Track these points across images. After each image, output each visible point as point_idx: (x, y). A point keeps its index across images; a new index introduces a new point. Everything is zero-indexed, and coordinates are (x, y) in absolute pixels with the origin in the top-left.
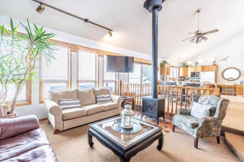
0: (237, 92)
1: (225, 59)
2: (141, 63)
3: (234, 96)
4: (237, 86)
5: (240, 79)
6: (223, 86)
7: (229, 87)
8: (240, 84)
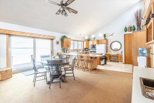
0: (119, 60)
1: (112, 35)
2: (33, 37)
3: (118, 63)
4: (119, 55)
5: (121, 50)
6: (110, 55)
7: (114, 56)
8: (121, 54)
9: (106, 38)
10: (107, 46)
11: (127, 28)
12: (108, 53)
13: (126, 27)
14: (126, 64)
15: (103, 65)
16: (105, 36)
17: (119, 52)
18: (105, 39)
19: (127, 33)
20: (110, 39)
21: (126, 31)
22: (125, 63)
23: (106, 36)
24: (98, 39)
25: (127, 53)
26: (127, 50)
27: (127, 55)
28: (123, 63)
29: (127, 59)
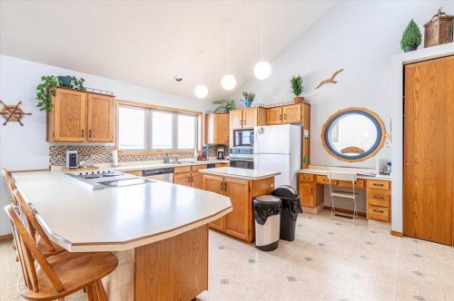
1: (331, 81)
4: (370, 185)
5: (382, 155)
6: (320, 180)
7: (339, 186)
8: (379, 177)
9: (301, 96)
10: (306, 133)
11: (422, 31)
12: (311, 171)
13: (413, 26)
14: (415, 236)
15: (271, 248)
16: (297, 85)
17: (370, 168)
18: (301, 100)
19: (422, 53)
20: (324, 100)
21: (414, 47)
22: (408, 232)
23: (303, 84)
24: (267, 104)
25: (419, 171)
26: (419, 154)
27: (418, 186)
28: (394, 233)
29: (418, 208)
